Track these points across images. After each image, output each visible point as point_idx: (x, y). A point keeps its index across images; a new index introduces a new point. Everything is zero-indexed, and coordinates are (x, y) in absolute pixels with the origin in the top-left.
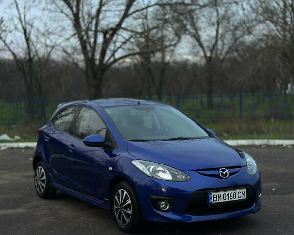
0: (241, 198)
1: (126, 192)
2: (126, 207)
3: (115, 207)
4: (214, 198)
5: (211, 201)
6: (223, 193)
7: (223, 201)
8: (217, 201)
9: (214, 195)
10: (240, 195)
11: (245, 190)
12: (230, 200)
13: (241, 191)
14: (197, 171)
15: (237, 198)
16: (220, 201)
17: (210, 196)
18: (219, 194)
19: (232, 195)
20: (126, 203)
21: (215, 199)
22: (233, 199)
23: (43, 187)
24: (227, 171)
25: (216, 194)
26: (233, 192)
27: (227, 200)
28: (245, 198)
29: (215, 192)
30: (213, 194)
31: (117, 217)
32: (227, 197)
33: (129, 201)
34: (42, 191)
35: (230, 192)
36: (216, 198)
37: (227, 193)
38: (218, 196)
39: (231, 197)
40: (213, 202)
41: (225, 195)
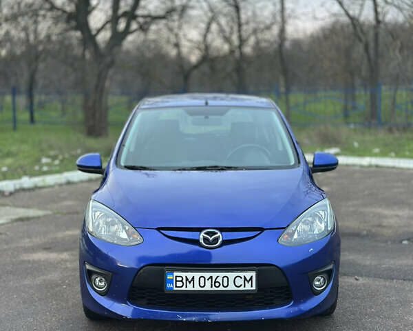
0: (242, 288)
4: (176, 281)
5: (169, 286)
6: (197, 275)
7: (197, 288)
8: (184, 288)
9: (176, 277)
10: (240, 282)
11: (254, 274)
12: (214, 288)
13: (242, 274)
14: (159, 229)
15: (232, 287)
16: (190, 287)
17: (169, 277)
18: (190, 275)
19: (220, 280)
21: (179, 284)
22: (221, 288)
24: (219, 234)
25: (184, 275)
26: (222, 275)
27: (208, 288)
28: (254, 288)
30: (175, 274)
32: (208, 282)
35: (214, 275)
36: (182, 281)
37: (207, 275)
38: (187, 279)
39: (217, 284)
40: (175, 289)
41: (202, 279)
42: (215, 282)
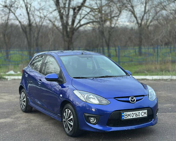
0: (143, 116)
1: (70, 111)
2: (70, 121)
3: (64, 120)
4: (125, 116)
5: (123, 118)
6: (131, 113)
7: (131, 117)
8: (127, 118)
10: (143, 114)
11: (146, 111)
12: (136, 117)
13: (143, 111)
15: (141, 116)
16: (129, 118)
17: (123, 115)
18: (129, 113)
19: (137, 114)
20: (70, 117)
21: (126, 117)
22: (138, 117)
23: (24, 105)
24: (135, 98)
25: (127, 113)
26: (138, 112)
27: (134, 117)
28: (147, 116)
29: (125, 112)
30: (125, 113)
31: (65, 126)
32: (134, 115)
33: (72, 117)
34: (24, 107)
35: (136, 112)
36: (127, 115)
37: (134, 112)
38: (128, 115)
39: (137, 115)
40: (125, 118)
41: (133, 114)
42: (136, 115)
